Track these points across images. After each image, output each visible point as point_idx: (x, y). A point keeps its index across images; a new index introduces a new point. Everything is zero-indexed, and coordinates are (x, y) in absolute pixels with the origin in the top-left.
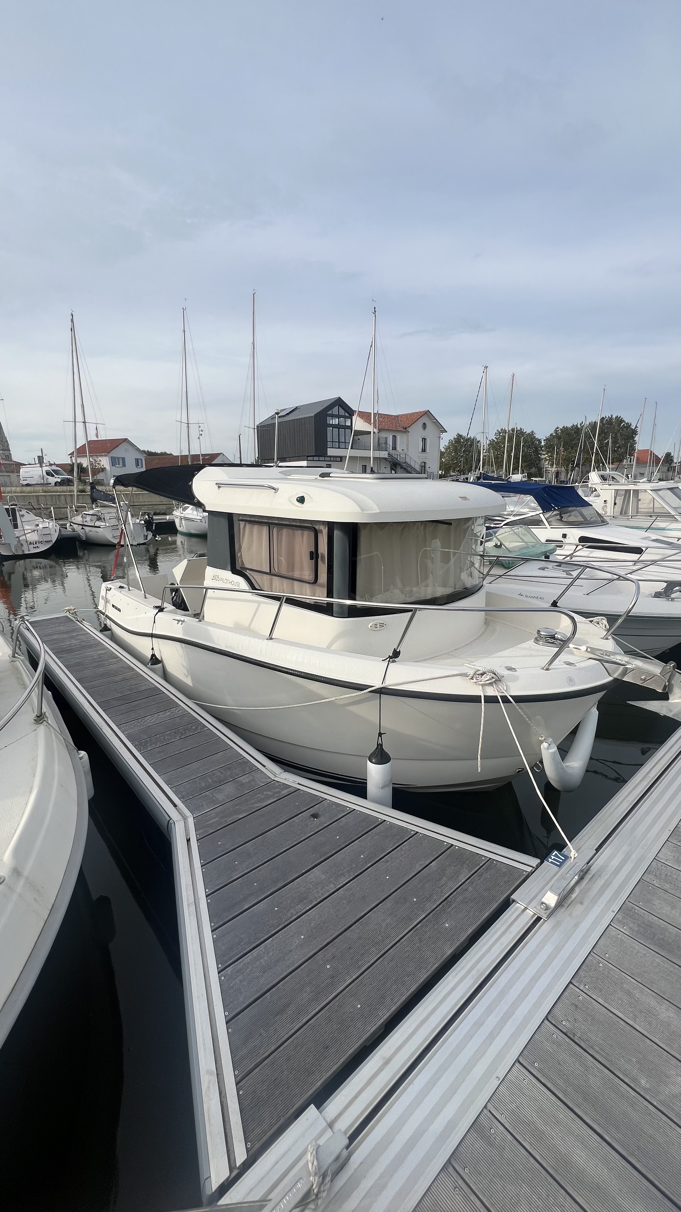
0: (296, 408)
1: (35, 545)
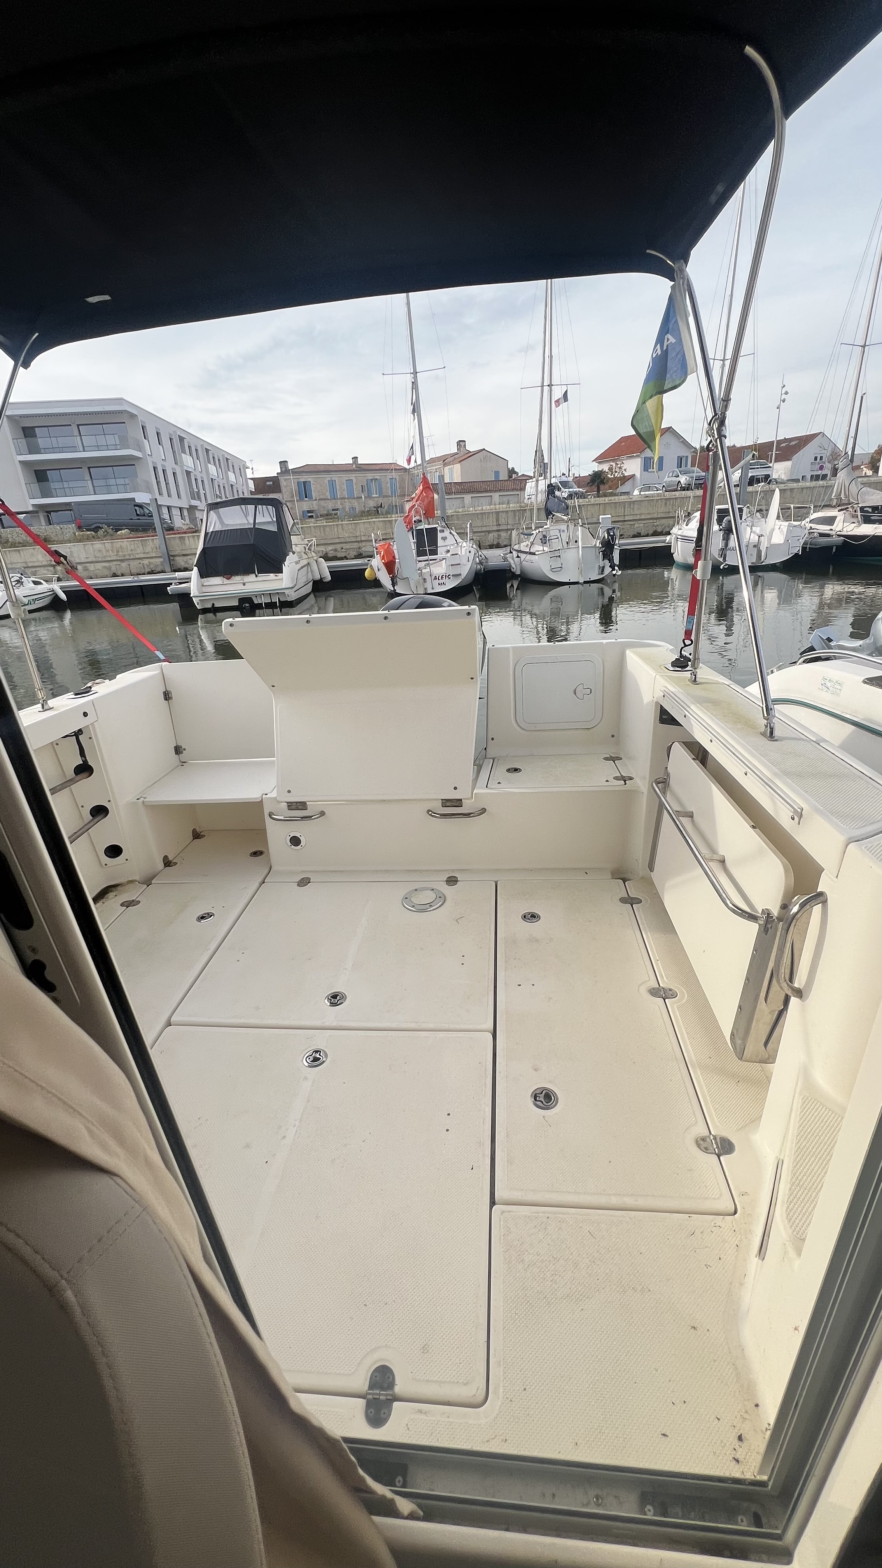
1: (441, 581)
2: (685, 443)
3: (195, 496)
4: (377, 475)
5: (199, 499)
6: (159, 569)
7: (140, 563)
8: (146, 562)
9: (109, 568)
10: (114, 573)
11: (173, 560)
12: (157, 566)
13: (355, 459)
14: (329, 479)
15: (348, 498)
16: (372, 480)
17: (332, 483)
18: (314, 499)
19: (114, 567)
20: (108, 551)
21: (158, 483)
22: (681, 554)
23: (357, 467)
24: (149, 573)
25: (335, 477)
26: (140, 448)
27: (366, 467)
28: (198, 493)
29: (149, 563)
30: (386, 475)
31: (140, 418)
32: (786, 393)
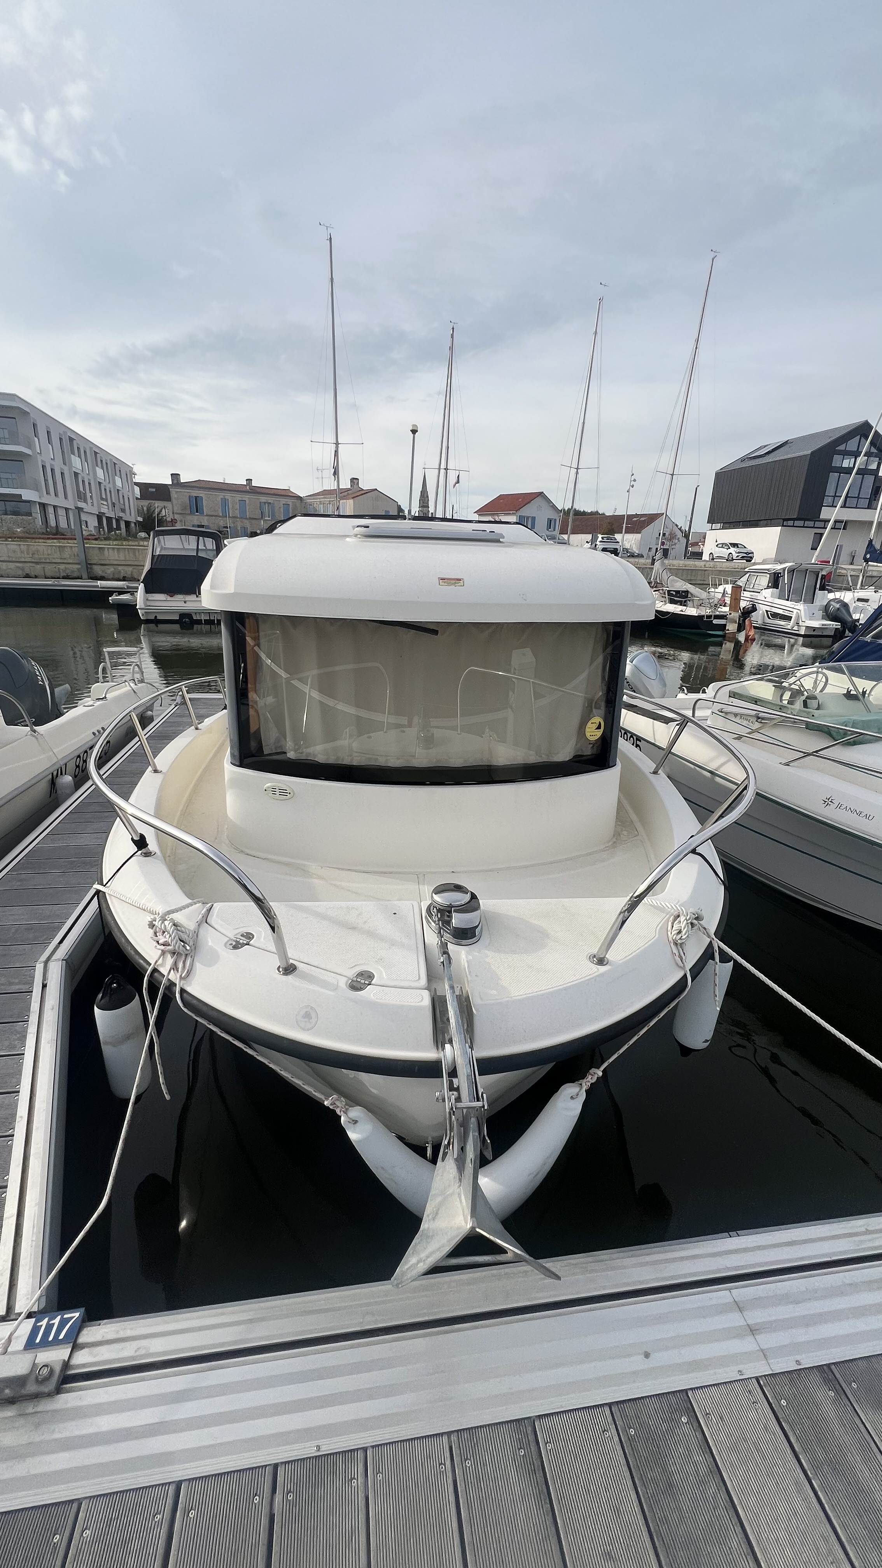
0: (786, 443)
2: (554, 507)
3: (81, 497)
4: (270, 499)
5: (85, 501)
6: (75, 575)
7: (55, 567)
8: (62, 567)
9: (23, 569)
10: (27, 574)
11: (91, 568)
12: (73, 572)
13: (249, 481)
14: (222, 497)
15: (241, 518)
16: (265, 503)
17: (225, 502)
18: (205, 514)
19: (28, 568)
20: (22, 552)
21: (46, 480)
23: (249, 489)
24: (64, 578)
25: (228, 496)
26: (30, 446)
27: (259, 490)
28: (85, 494)
29: (66, 568)
30: (279, 501)
31: (32, 415)
32: (635, 480)
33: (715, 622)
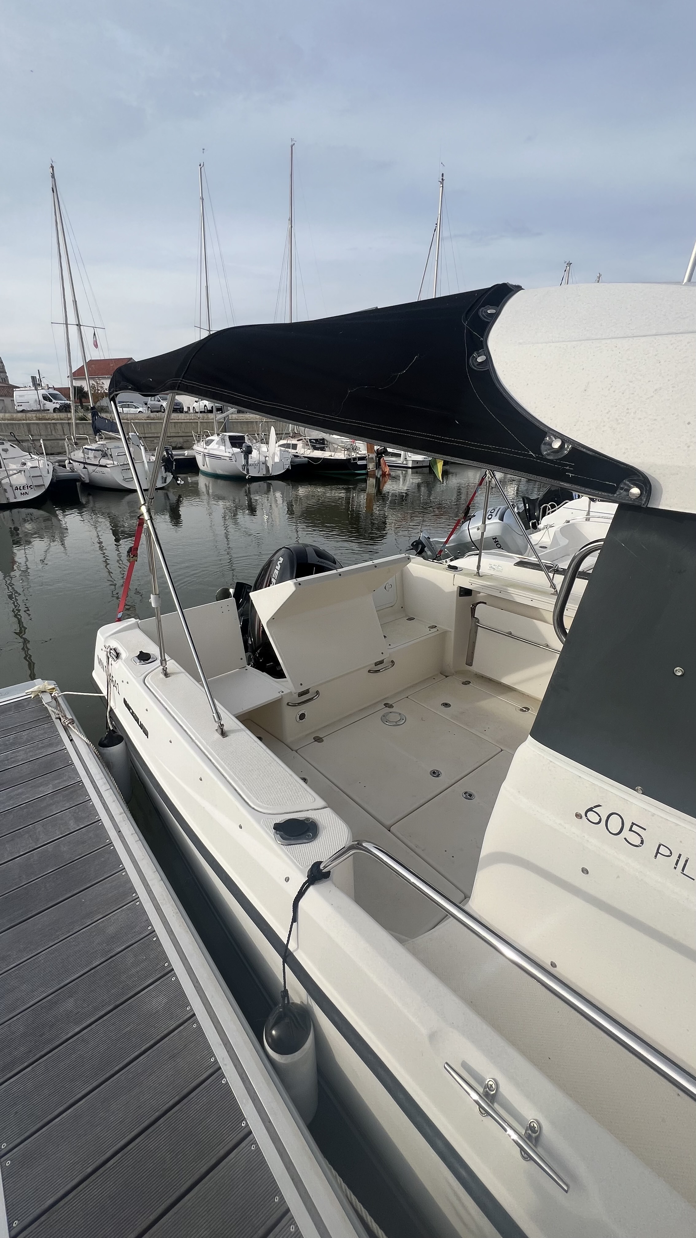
22: (210, 465)
33: (360, 463)
